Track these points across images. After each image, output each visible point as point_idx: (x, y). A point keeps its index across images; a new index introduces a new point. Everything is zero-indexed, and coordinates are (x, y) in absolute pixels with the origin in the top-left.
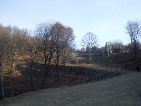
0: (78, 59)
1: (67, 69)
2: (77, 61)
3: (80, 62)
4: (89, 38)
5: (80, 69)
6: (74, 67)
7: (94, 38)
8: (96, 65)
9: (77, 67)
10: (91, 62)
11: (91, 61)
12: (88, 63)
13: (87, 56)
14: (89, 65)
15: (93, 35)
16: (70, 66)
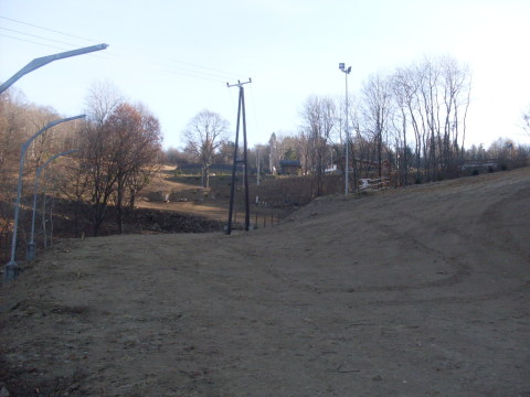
0: (170, 189)
1: (139, 216)
2: (167, 196)
3: (174, 197)
4: (207, 127)
5: (173, 216)
6: (157, 212)
7: (219, 129)
8: (218, 209)
9: (166, 213)
10: (207, 200)
11: (206, 196)
12: (197, 202)
13: (197, 179)
14: (199, 207)
15: (218, 120)
16: (146, 210)
